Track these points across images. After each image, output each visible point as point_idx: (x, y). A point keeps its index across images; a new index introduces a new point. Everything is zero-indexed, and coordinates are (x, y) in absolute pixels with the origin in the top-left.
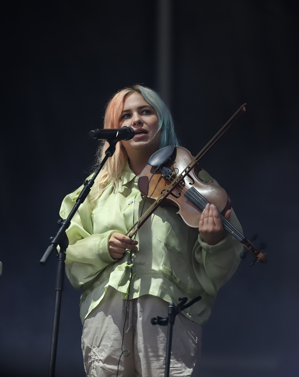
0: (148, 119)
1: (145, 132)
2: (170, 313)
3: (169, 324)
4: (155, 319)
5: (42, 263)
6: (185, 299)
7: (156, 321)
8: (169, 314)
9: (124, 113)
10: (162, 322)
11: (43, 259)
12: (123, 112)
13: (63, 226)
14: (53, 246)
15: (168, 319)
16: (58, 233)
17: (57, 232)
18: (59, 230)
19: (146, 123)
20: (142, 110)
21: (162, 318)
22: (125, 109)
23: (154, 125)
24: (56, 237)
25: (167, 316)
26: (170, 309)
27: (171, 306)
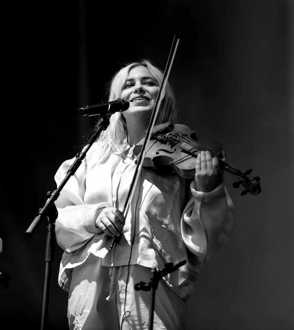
3: (152, 289)
4: (138, 284)
5: (28, 233)
7: (139, 286)
8: (151, 279)
10: (145, 287)
11: (29, 230)
13: (52, 197)
14: (41, 217)
15: (150, 284)
16: (46, 205)
22: (128, 78)
24: (44, 207)
25: (149, 281)
26: (152, 274)
27: (152, 271)
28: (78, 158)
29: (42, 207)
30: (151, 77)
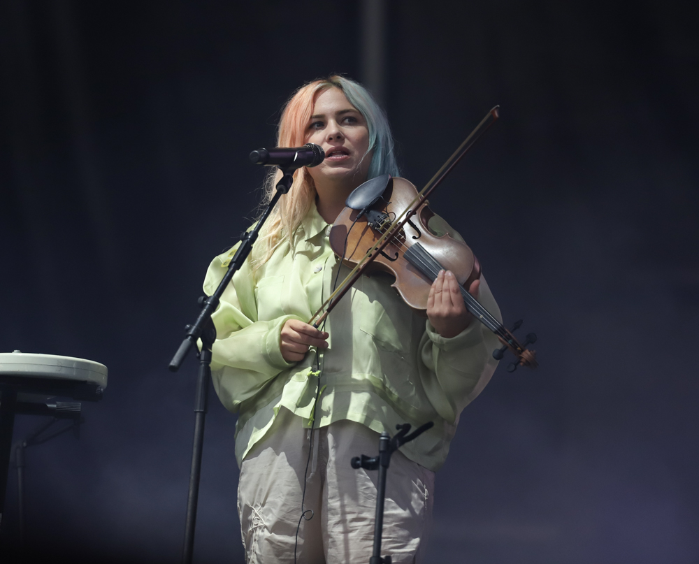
0: (352, 132)
1: (345, 152)
5: (172, 367)
9: (314, 120)
11: (174, 361)
12: (311, 118)
13: (207, 306)
14: (191, 340)
16: (199, 319)
17: (198, 316)
18: (200, 313)
19: (349, 139)
20: (342, 118)
22: (315, 114)
23: (363, 141)
24: (196, 325)
28: (245, 241)
29: (193, 324)
30: (352, 108)
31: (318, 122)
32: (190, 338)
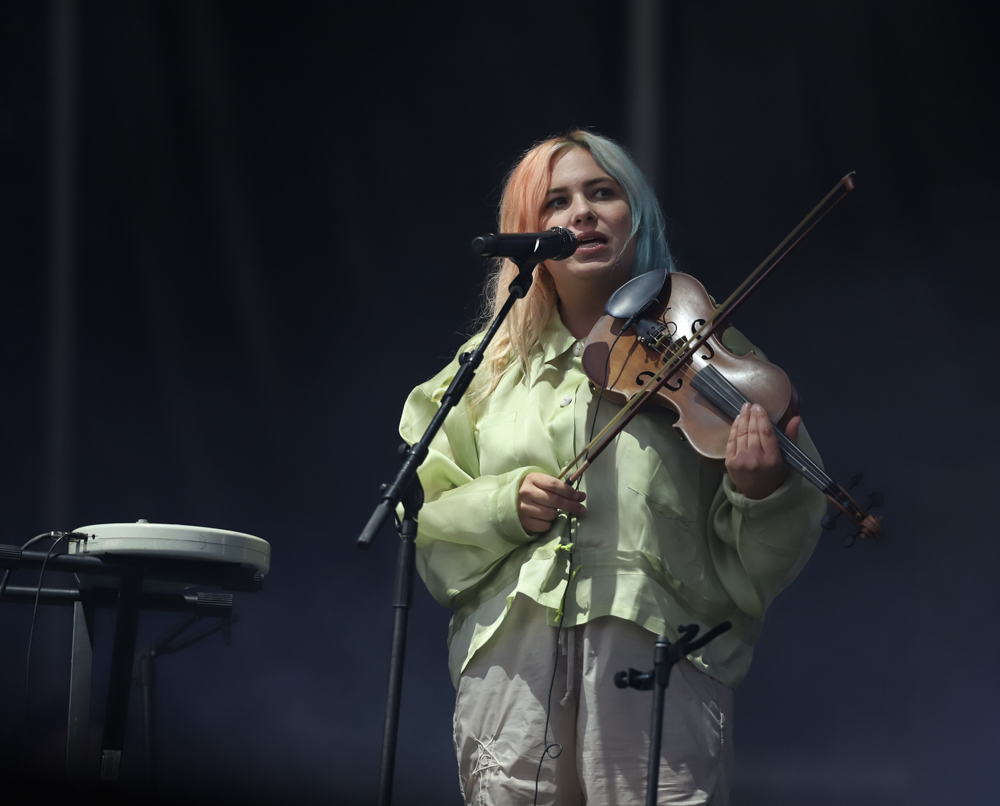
0: (608, 209)
1: (602, 239)
2: (658, 660)
3: (657, 687)
4: (624, 674)
5: (362, 544)
6: (694, 629)
7: (625, 679)
8: (656, 664)
9: (553, 195)
10: (641, 681)
11: (365, 536)
12: (548, 192)
13: (411, 458)
14: (388, 505)
15: (653, 674)
16: (400, 476)
17: (398, 471)
18: (401, 467)
19: (604, 220)
20: (594, 190)
21: (640, 673)
22: (553, 187)
23: (623, 223)
24: (396, 483)
25: (651, 667)
26: (659, 652)
27: (659, 645)
28: (466, 365)
29: (390, 482)
30: (606, 175)
31: (559, 198)
32: (386, 502)
